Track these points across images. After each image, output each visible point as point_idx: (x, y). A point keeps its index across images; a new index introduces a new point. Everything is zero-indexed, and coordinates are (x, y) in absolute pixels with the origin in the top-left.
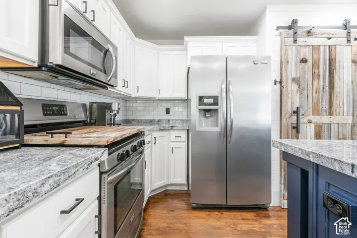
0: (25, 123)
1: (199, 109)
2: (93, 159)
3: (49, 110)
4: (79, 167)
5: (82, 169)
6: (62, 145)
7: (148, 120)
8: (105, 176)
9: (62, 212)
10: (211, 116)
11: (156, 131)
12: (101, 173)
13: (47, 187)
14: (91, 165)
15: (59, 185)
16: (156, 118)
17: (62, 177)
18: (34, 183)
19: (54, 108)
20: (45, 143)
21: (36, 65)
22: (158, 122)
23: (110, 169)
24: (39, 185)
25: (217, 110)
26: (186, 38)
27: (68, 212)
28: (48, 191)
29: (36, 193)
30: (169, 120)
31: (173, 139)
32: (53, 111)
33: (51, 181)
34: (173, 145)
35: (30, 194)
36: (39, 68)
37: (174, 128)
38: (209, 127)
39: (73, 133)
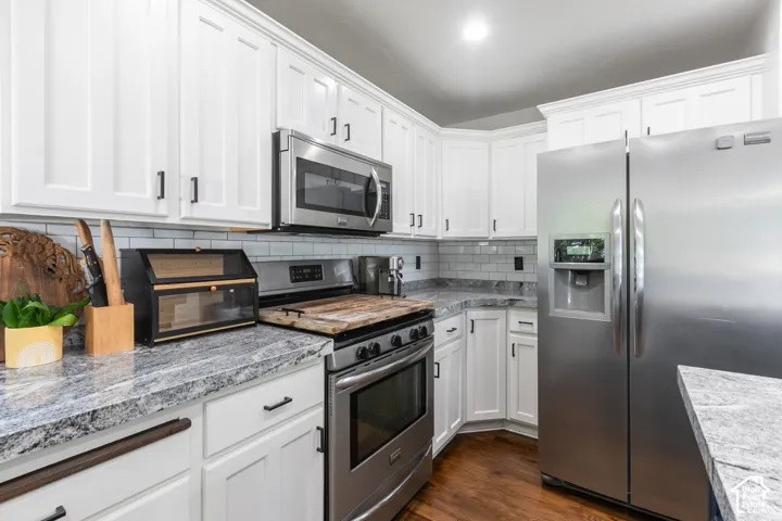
0: (260, 294)
1: (557, 270)
2: (305, 352)
3: (299, 275)
4: (282, 360)
5: (287, 363)
6: (290, 327)
7: (478, 281)
8: (333, 377)
9: (266, 408)
10: (588, 286)
11: (475, 307)
12: (328, 373)
13: (242, 377)
14: (302, 361)
15: (256, 377)
16: (495, 277)
17: (261, 369)
18: (229, 371)
19: (305, 271)
20: (277, 322)
21: (270, 228)
22: (497, 285)
23: (339, 368)
24: (234, 372)
25: (603, 271)
26: (543, 108)
27: (270, 409)
28: (244, 381)
29: (230, 380)
30: (521, 284)
31: (514, 326)
32: (303, 275)
33: (247, 371)
34: (513, 338)
35: (225, 380)
36: (274, 230)
37: (517, 304)
38: (580, 312)
39: (306, 310)
